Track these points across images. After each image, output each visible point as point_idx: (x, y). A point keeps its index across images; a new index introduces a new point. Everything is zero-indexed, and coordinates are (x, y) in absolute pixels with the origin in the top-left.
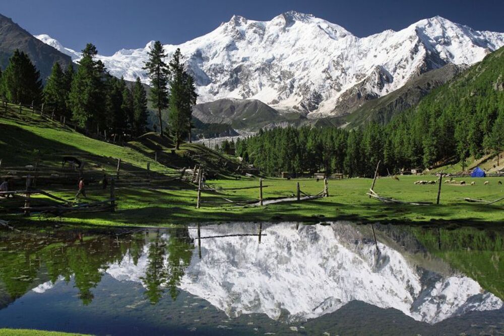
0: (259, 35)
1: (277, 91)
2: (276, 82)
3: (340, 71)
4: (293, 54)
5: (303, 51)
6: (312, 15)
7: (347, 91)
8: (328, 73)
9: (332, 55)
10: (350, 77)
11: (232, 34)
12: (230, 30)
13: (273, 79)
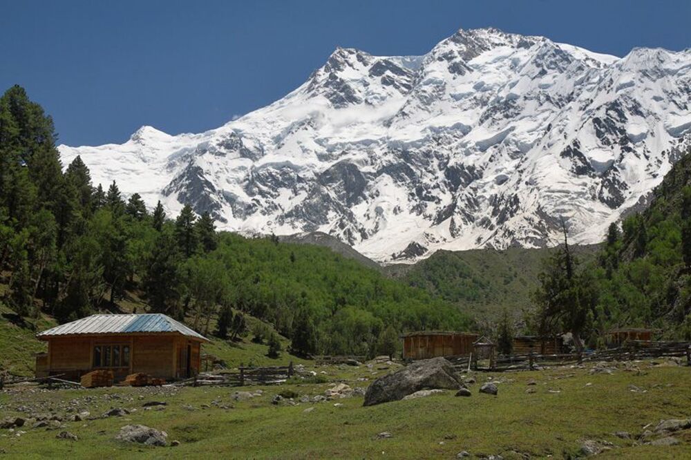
0: (397, 87)
1: (432, 221)
2: (432, 199)
3: (618, 148)
4: (482, 121)
5: (512, 110)
6: (541, 38)
7: (642, 198)
8: (580, 155)
9: (591, 107)
10: (653, 161)
11: (327, 89)
12: (324, 83)
13: (424, 192)
